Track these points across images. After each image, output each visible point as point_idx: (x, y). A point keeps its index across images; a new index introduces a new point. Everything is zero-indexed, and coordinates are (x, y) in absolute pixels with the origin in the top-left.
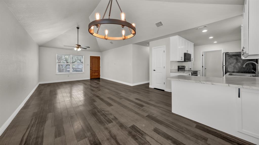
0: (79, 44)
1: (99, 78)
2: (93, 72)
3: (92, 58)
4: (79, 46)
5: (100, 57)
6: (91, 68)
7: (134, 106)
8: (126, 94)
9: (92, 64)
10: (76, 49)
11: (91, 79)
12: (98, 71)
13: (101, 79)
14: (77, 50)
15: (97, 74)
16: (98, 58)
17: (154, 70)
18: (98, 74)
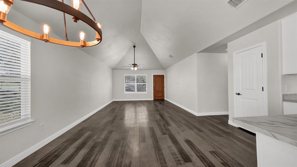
0: (135, 63)
1: (163, 100)
2: (156, 92)
3: (155, 77)
4: (135, 65)
5: (164, 75)
6: (155, 88)
7: (173, 154)
8: (179, 127)
9: (156, 84)
10: (132, 68)
11: (154, 100)
12: (162, 91)
13: (165, 101)
14: (134, 69)
15: (160, 95)
16: (162, 77)
17: (239, 94)
18: (162, 94)
